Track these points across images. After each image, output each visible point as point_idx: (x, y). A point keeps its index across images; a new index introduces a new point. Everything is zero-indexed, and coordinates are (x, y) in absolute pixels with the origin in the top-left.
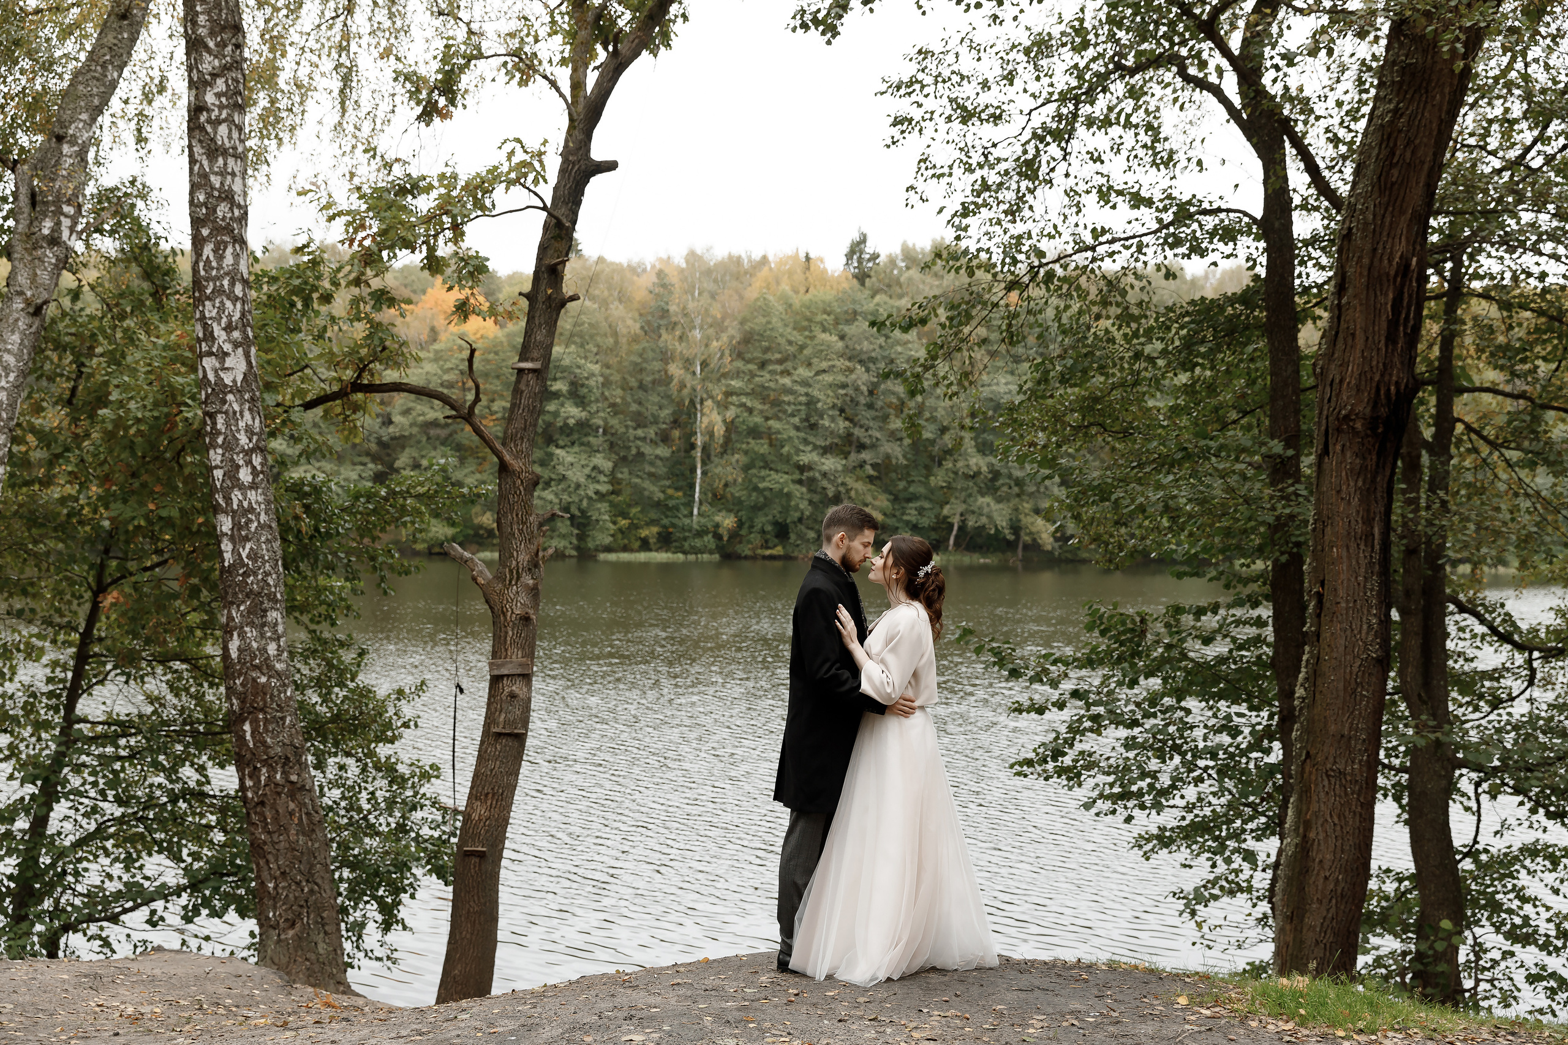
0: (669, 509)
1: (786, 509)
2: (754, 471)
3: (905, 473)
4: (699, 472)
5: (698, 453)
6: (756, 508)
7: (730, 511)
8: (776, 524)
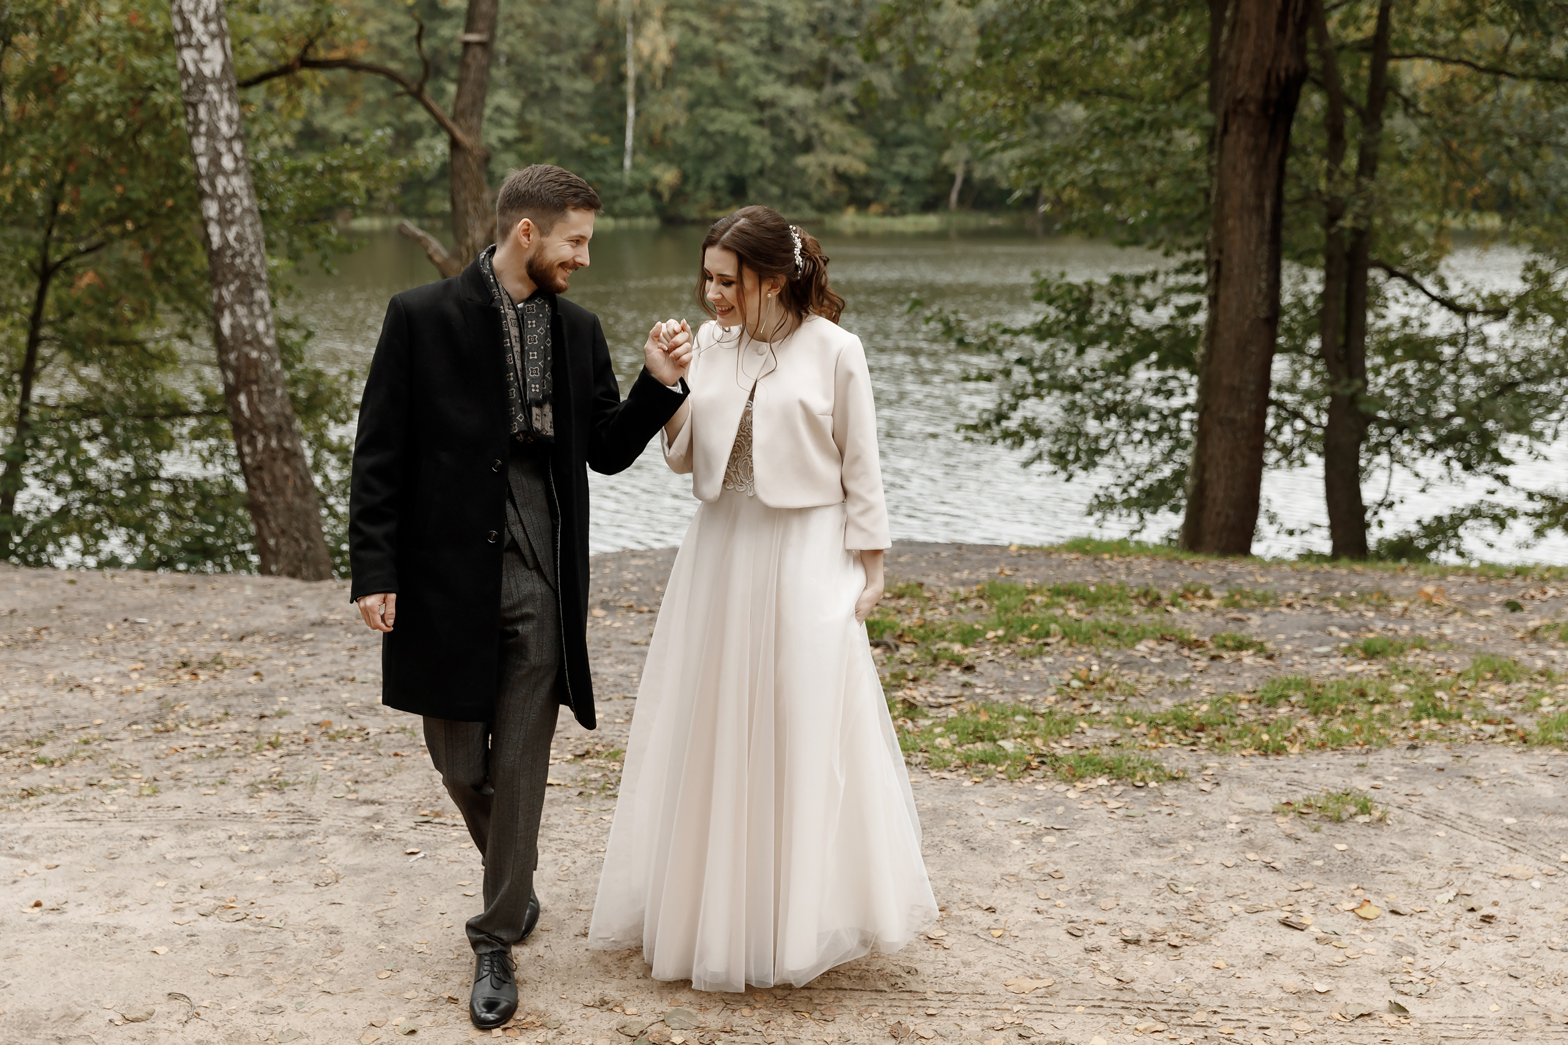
0: (591, 159)
1: (743, 158)
2: (700, 110)
3: (893, 109)
4: (631, 111)
5: (630, 87)
6: (704, 158)
7: (670, 161)
8: (730, 178)
